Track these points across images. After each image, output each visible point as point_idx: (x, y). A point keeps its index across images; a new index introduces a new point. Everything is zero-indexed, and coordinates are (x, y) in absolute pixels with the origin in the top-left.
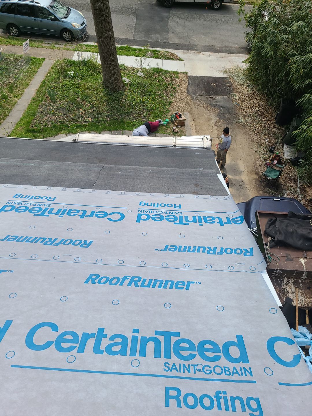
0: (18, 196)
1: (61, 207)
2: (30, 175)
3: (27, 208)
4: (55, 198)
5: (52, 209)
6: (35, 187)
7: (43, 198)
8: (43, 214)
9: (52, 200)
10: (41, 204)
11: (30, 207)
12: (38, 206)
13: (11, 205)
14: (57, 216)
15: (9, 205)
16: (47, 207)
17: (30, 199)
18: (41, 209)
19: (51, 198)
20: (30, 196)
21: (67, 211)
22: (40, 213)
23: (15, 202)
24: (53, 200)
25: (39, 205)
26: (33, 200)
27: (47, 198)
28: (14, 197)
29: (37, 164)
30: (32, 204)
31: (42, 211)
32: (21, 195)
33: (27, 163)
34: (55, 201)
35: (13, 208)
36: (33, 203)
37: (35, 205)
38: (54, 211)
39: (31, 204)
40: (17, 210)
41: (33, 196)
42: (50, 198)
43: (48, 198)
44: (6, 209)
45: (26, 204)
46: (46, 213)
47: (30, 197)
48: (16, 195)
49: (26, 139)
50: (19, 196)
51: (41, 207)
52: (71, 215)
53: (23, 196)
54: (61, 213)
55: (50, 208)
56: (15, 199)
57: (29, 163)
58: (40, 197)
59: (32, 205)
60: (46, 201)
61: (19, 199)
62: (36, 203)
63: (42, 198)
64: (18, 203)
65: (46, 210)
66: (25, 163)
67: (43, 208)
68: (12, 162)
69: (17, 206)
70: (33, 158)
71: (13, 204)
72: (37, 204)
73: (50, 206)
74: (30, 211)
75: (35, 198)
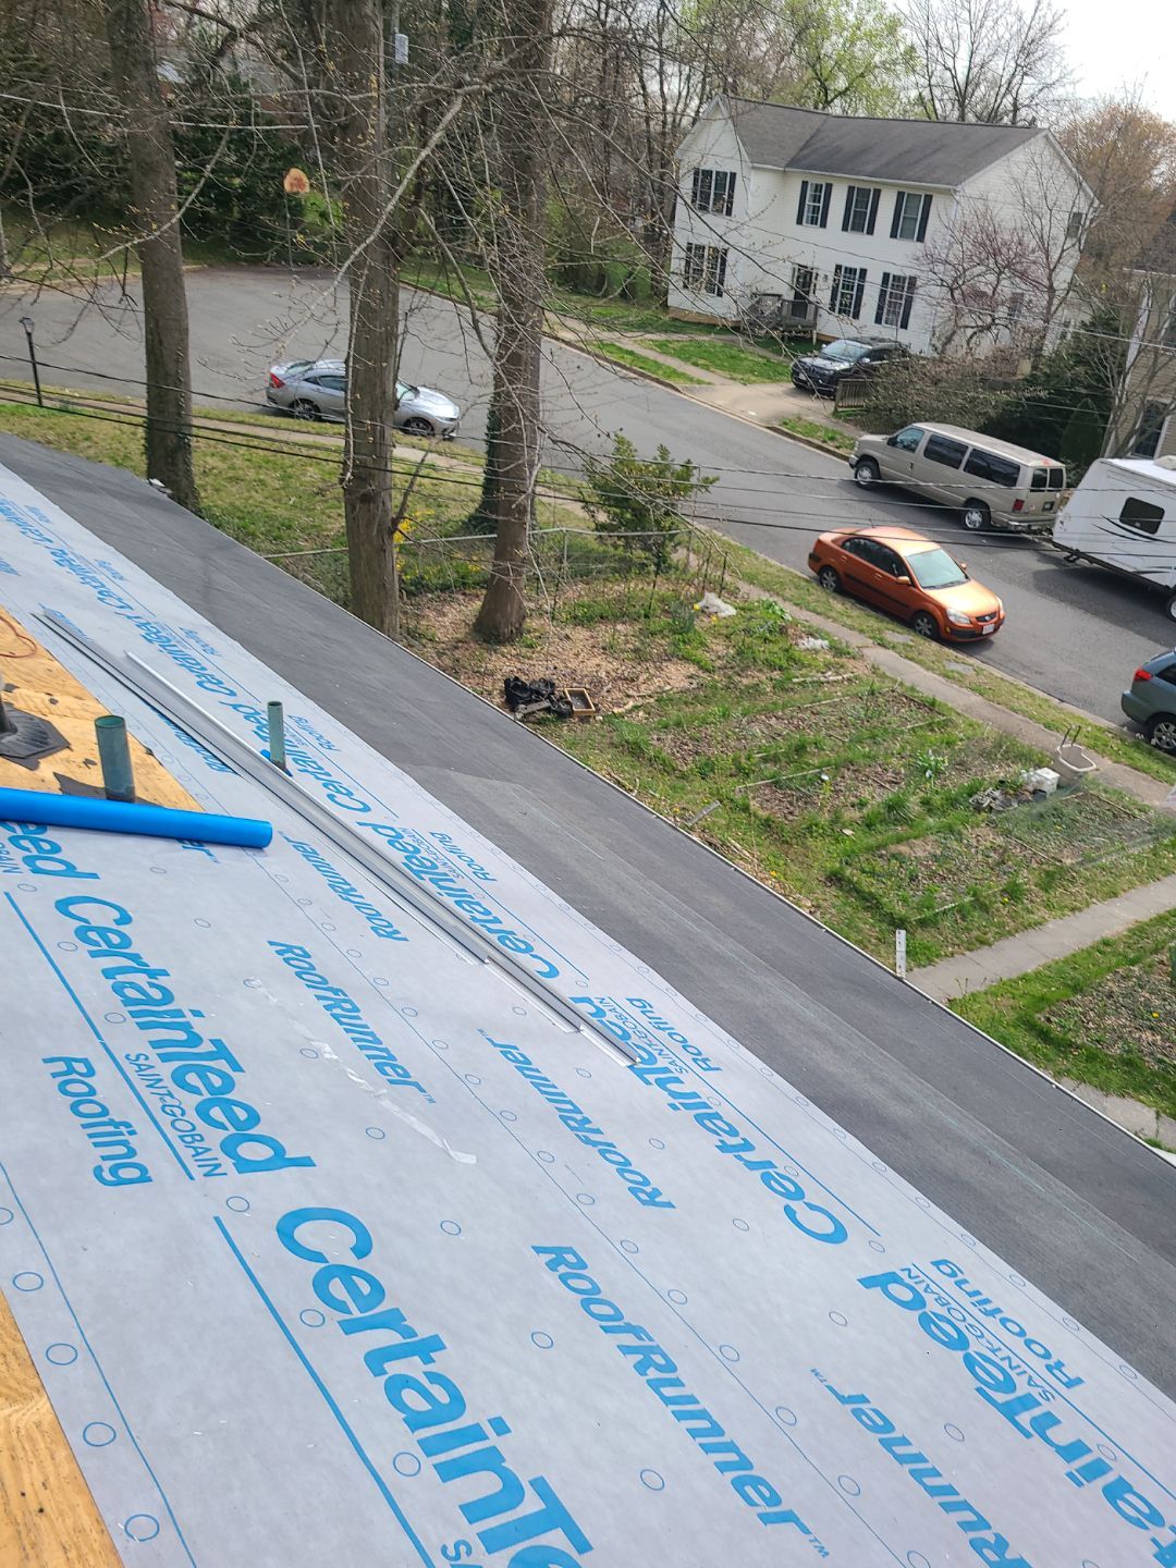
0: (950, 1271)
1: (1090, 1438)
2: (1017, 1219)
3: (960, 1343)
4: (1079, 1381)
5: (1049, 1420)
6: (1019, 1278)
7: (1033, 1346)
8: (1009, 1411)
9: (1065, 1380)
10: (1019, 1367)
11: (975, 1347)
12: (1005, 1365)
13: (914, 1285)
14: (1061, 1466)
15: (908, 1280)
16: (1035, 1392)
17: (986, 1313)
18: (1009, 1385)
19: (1063, 1369)
20: (987, 1301)
21: (1110, 1478)
22: (1000, 1397)
23: (932, 1286)
24: (1072, 1383)
25: (1007, 1361)
26: (992, 1324)
27: (1047, 1355)
28: (937, 1264)
29: (1059, 1198)
30: (989, 1338)
31: (1011, 1397)
32: (960, 1276)
33: (1021, 1169)
34: (1071, 1394)
35: (917, 1303)
36: (992, 1339)
37: (993, 1352)
38: (1061, 1436)
39: (982, 1336)
40: (926, 1321)
41: (998, 1311)
42: (1059, 1365)
43: (1051, 1362)
44: (894, 1288)
45: (964, 1320)
46: (1024, 1418)
47: (989, 1307)
48: (945, 1262)
49: (1052, 1083)
50: (953, 1275)
51: (1013, 1374)
52: (1119, 1509)
53: (966, 1281)
54: (1083, 1462)
55: (1045, 1407)
56: (933, 1272)
57: (1030, 1173)
58: (1022, 1333)
59: (983, 1341)
60: (1039, 1365)
61: (948, 1284)
62: (1002, 1347)
63: (1028, 1343)
64: (940, 1298)
65: (1027, 1402)
66: (1017, 1165)
67: (1022, 1389)
68: (973, 1130)
69: (932, 1306)
70: (1052, 1167)
71: (920, 1288)
72: (1005, 1353)
73: (1048, 1400)
74: (970, 1362)
75: (1004, 1321)
